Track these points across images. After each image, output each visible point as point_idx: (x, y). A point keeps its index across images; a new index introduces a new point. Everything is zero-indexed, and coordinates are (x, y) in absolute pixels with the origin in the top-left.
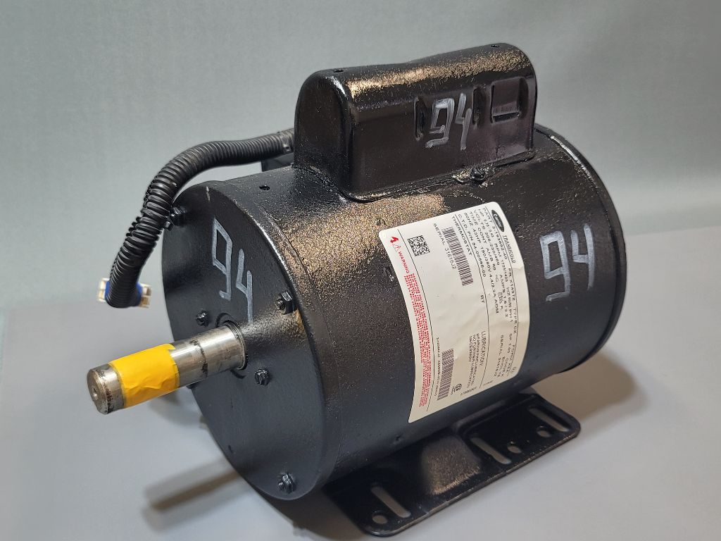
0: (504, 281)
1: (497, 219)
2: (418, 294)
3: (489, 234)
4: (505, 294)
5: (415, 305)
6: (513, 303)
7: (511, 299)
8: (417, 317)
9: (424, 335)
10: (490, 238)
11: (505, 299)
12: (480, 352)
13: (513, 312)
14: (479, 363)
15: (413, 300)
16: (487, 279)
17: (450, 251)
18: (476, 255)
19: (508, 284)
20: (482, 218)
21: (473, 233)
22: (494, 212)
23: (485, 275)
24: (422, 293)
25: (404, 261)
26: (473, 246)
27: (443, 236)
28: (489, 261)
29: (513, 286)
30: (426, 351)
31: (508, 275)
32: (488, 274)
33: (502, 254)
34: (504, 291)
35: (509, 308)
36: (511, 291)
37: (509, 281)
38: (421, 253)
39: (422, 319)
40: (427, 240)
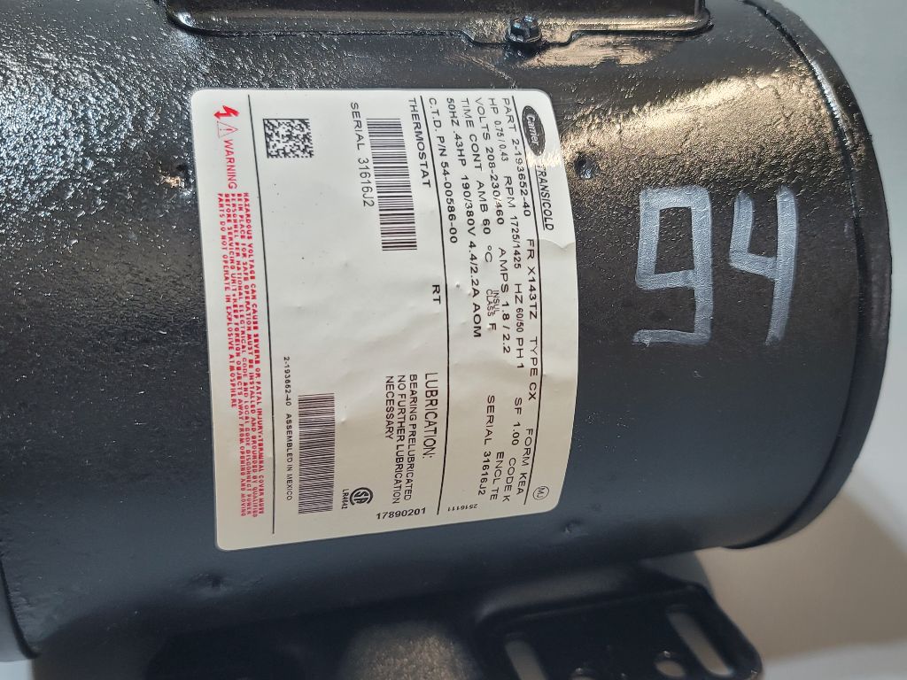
0: (510, 265)
1: (532, 125)
2: (248, 242)
3: (497, 153)
4: (508, 297)
5: (228, 262)
6: (531, 326)
7: (526, 313)
8: (230, 292)
9: (244, 339)
10: (498, 160)
11: (507, 310)
12: (421, 423)
13: (528, 346)
14: (419, 449)
15: (226, 252)
16: (458, 252)
17: (370, 165)
18: (442, 190)
19: (520, 276)
20: (490, 117)
21: (450, 144)
22: (528, 110)
23: (454, 240)
24: (256, 241)
25: (231, 160)
26: (440, 170)
27: (365, 131)
28: (476, 209)
29: (536, 285)
30: (246, 380)
31: (524, 253)
32: (463, 237)
33: (519, 200)
34: (505, 289)
35: (514, 334)
36: (525, 292)
37: (524, 271)
38: (286, 154)
39: (242, 302)
40: (314, 130)
